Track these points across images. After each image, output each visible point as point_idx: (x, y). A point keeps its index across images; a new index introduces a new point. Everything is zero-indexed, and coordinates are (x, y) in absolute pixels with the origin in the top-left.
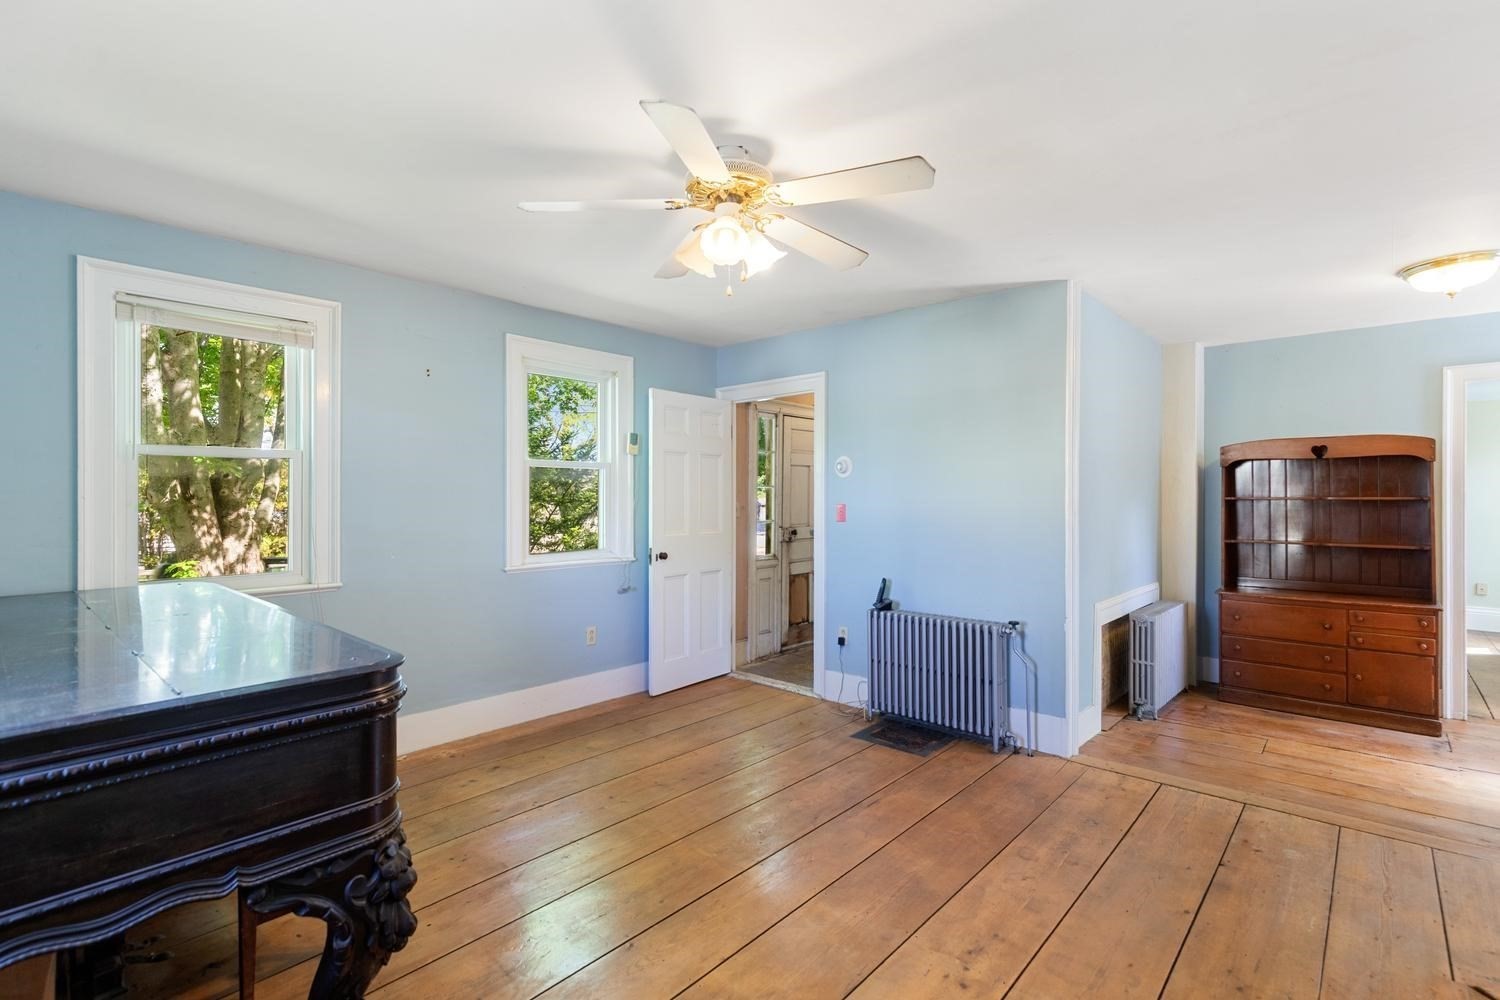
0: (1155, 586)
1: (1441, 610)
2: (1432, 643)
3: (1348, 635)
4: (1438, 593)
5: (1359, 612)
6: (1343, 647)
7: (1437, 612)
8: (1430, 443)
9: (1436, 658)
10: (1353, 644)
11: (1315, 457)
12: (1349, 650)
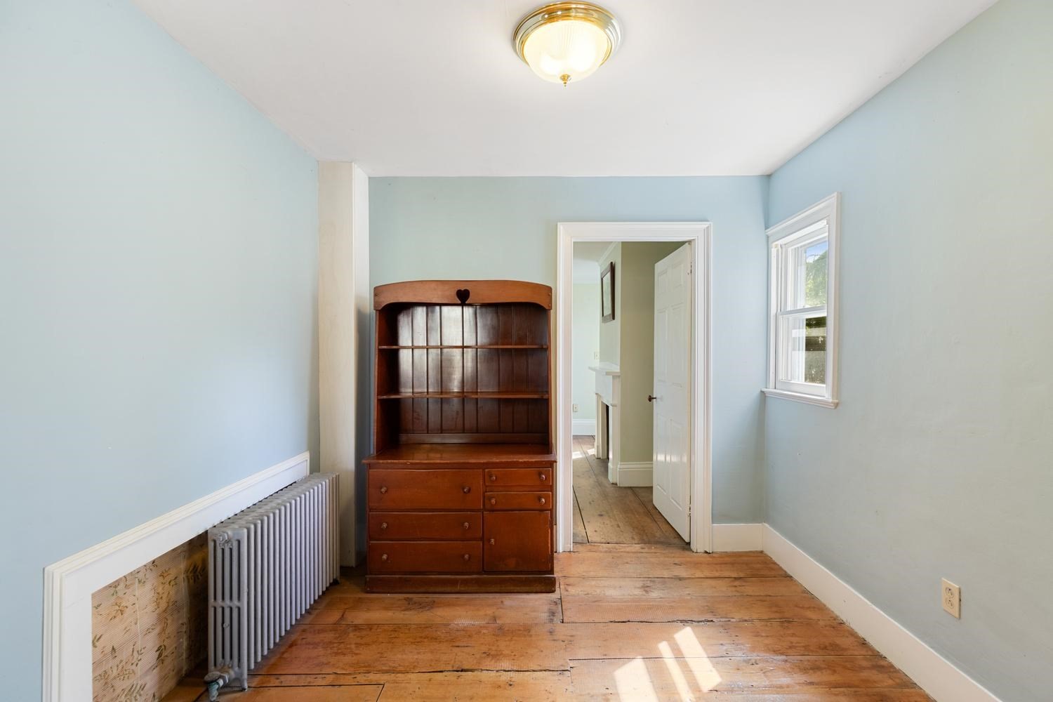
0: (305, 457)
1: (556, 462)
2: (548, 496)
3: (484, 497)
4: (553, 442)
5: (494, 471)
6: (478, 510)
7: (552, 464)
8: (548, 291)
9: (551, 510)
10: (488, 506)
11: (459, 302)
12: (485, 512)
